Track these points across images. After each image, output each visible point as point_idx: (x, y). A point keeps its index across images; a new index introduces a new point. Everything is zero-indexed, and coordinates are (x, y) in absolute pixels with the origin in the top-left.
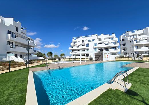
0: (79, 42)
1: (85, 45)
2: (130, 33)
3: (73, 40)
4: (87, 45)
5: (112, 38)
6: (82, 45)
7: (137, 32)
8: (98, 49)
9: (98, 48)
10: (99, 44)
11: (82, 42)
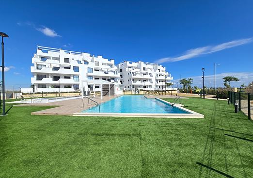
0: (58, 59)
1: (72, 68)
2: (128, 64)
3: (40, 53)
4: (76, 69)
5: (111, 65)
6: (65, 68)
7: (134, 64)
8: (94, 79)
9: (95, 76)
10: (95, 70)
11: (65, 62)
